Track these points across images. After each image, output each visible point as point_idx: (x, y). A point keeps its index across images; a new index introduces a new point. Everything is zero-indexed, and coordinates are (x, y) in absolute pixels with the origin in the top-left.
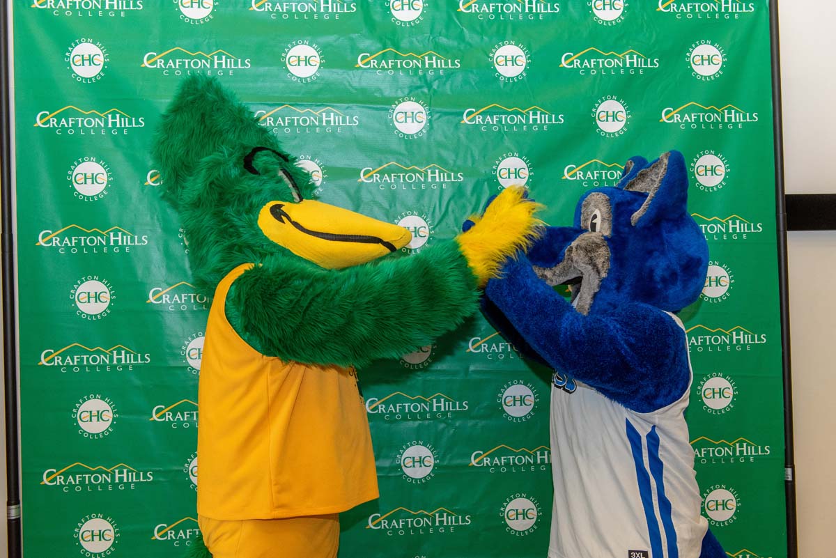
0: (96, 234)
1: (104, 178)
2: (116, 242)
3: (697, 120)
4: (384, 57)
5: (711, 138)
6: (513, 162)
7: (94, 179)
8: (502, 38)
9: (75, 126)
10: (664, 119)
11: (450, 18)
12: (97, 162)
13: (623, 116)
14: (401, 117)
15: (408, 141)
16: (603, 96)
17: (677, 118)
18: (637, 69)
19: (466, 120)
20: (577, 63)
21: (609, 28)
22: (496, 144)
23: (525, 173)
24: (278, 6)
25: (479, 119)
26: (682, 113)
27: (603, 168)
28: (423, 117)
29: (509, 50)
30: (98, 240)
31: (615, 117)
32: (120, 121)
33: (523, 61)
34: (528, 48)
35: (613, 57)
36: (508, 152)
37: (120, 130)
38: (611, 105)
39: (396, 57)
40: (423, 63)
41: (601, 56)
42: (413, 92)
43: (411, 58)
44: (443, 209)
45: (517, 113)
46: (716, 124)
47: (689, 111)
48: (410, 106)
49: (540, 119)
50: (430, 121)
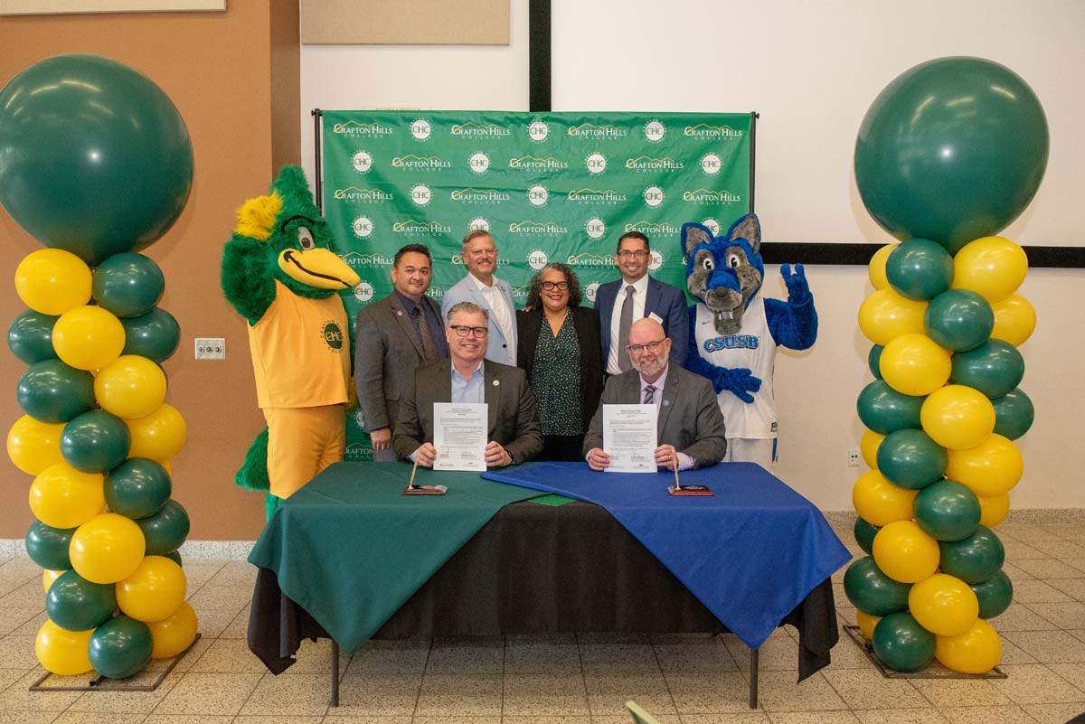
0: (366, 257)
1: (370, 227)
2: (376, 262)
3: (704, 200)
4: (525, 161)
5: (712, 210)
6: (596, 222)
7: (365, 227)
8: (592, 151)
9: (355, 198)
10: (685, 198)
11: (563, 138)
12: (367, 217)
13: (661, 196)
14: (533, 195)
15: (536, 208)
16: (649, 185)
17: (692, 198)
18: (670, 170)
19: (570, 197)
20: (635, 165)
21: (655, 145)
22: (587, 213)
23: (603, 228)
24: (466, 132)
25: (577, 197)
26: (695, 195)
27: (648, 226)
28: (546, 196)
29: (596, 157)
30: (367, 261)
31: (656, 197)
32: (380, 196)
33: (604, 164)
34: (607, 157)
35: (657, 162)
36: (594, 216)
37: (380, 201)
38: (655, 190)
39: (532, 161)
40: (547, 164)
41: (649, 161)
42: (540, 180)
43: (540, 162)
44: (556, 247)
45: (599, 194)
46: (715, 202)
47: (699, 194)
48: (538, 189)
49: (614, 199)
50: (548, 198)
